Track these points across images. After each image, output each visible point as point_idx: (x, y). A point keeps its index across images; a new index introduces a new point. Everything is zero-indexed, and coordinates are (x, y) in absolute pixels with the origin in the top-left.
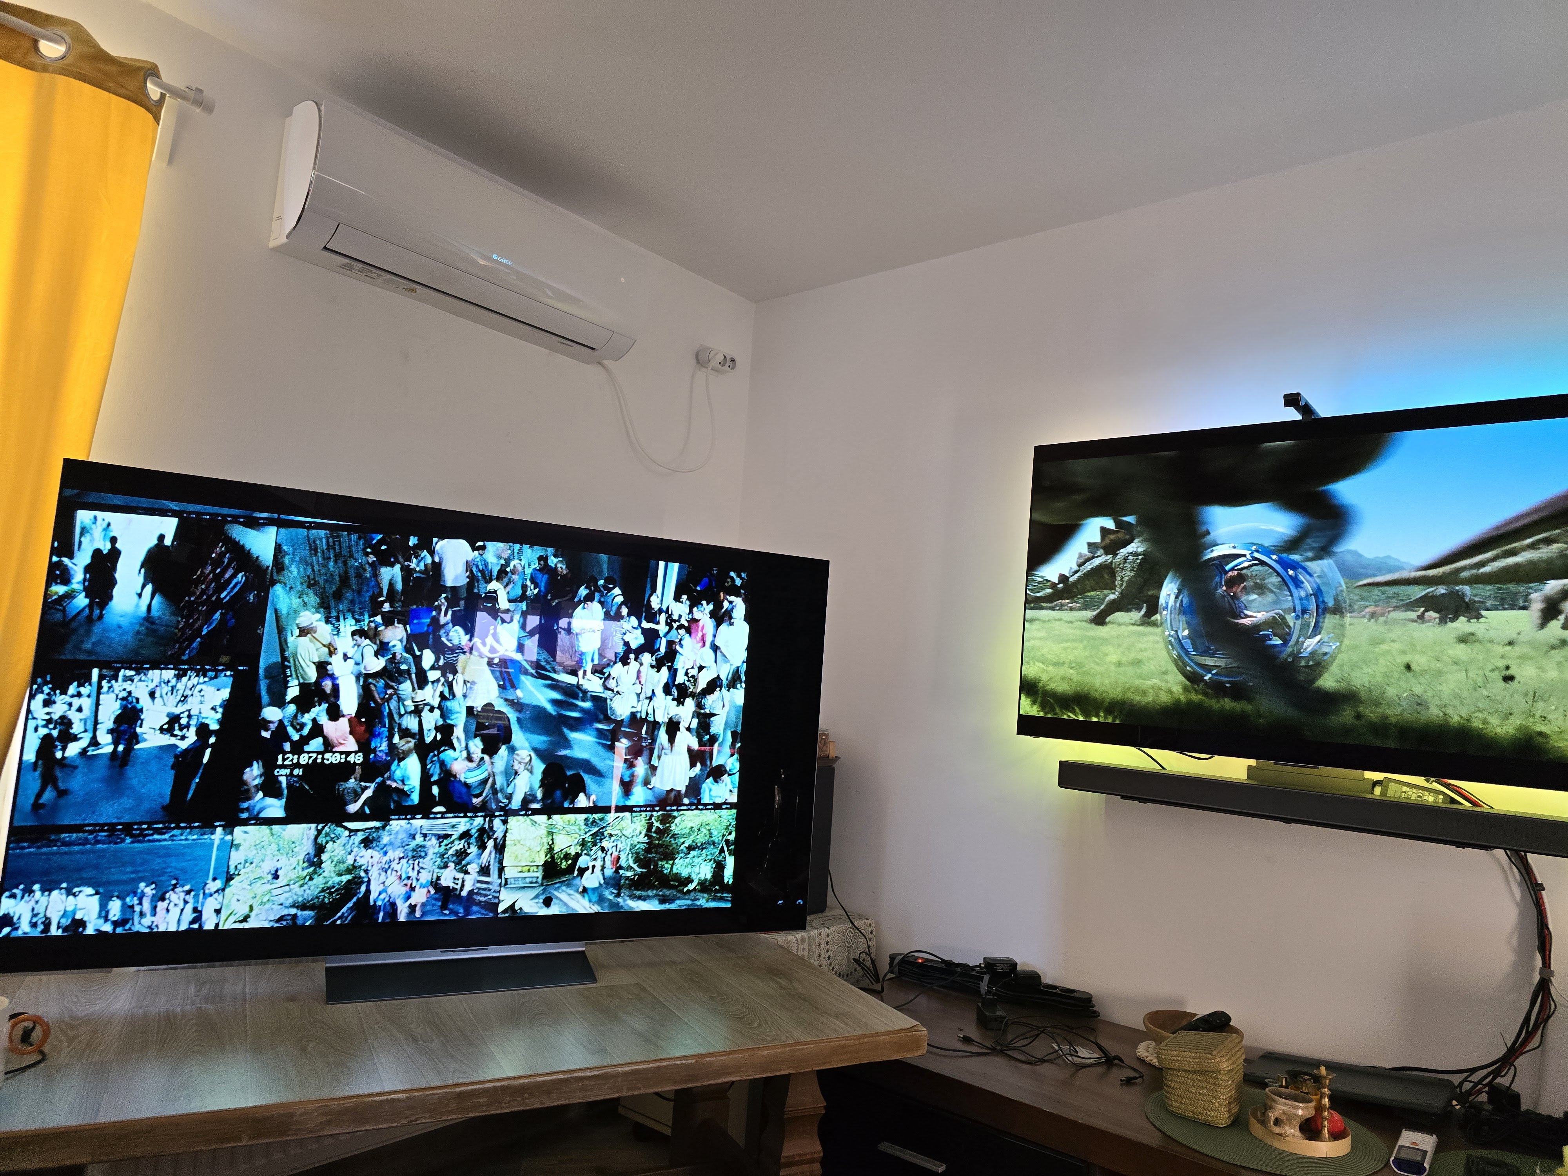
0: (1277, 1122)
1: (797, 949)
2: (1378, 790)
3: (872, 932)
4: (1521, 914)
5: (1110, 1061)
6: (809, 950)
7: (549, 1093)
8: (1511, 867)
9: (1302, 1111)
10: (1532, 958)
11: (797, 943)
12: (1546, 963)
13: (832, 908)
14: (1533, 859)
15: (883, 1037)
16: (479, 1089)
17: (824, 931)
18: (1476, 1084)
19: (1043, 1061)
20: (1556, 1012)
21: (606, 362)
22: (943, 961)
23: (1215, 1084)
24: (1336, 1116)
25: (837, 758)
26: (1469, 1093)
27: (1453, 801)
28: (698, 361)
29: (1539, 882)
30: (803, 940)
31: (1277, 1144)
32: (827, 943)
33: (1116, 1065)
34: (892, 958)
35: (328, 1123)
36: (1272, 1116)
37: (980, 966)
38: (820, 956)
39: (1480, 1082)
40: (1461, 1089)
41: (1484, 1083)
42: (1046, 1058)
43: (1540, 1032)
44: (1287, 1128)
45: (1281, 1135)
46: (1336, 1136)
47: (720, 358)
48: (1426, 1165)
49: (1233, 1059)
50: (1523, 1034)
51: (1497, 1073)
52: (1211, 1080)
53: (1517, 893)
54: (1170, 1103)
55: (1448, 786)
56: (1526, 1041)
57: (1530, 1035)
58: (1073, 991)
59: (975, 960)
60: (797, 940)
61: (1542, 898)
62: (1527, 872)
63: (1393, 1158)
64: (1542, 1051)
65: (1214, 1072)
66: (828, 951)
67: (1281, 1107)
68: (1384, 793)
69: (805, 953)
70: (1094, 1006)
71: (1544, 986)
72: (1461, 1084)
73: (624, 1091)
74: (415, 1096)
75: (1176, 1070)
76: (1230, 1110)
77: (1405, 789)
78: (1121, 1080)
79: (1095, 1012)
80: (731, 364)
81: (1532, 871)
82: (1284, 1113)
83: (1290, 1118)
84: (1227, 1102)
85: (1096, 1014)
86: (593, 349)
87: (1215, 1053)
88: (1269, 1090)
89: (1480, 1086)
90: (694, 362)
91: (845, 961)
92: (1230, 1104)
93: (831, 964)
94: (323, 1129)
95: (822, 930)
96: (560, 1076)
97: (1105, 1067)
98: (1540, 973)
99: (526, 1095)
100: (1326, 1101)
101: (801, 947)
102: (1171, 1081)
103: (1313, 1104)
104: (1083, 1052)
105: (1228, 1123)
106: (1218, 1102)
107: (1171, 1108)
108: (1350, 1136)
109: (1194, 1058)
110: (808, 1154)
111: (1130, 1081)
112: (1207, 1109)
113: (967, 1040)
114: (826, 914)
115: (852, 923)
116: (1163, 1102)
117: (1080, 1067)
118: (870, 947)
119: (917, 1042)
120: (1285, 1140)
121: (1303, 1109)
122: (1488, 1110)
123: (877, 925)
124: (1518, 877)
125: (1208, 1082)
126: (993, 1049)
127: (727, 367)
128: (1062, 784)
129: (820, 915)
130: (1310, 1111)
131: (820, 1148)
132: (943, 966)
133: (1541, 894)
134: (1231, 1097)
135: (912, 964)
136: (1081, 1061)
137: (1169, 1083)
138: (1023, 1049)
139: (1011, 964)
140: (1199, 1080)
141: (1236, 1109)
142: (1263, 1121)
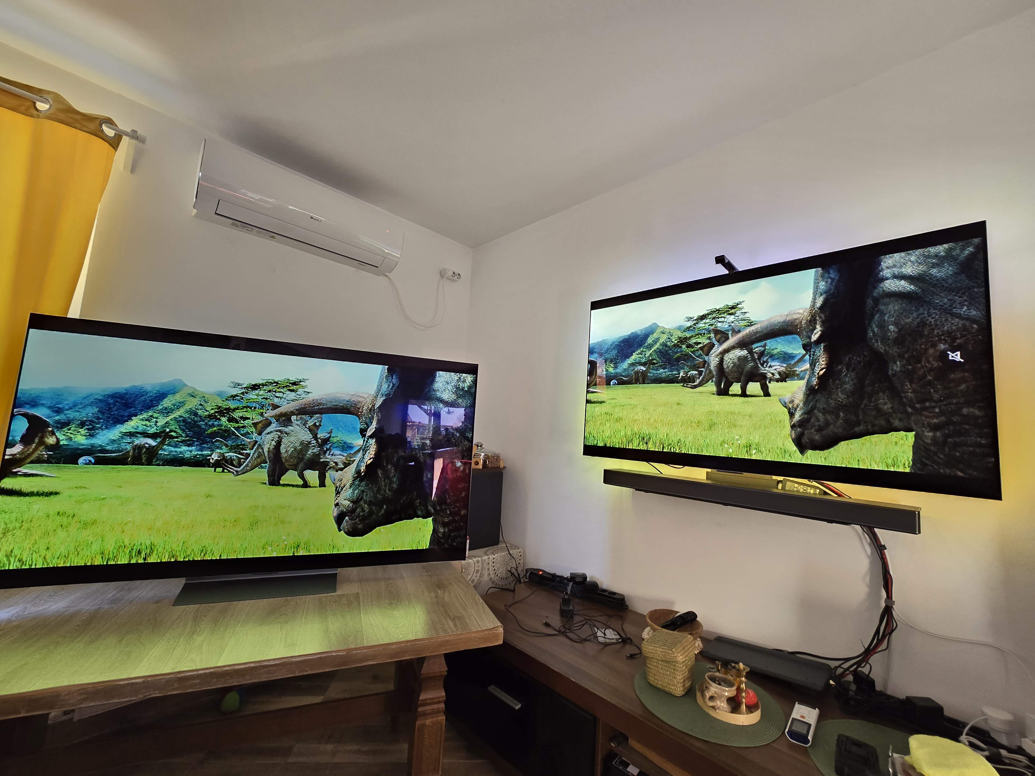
0: (712, 698)
1: (475, 567)
2: (780, 486)
3: (521, 556)
4: (872, 563)
5: (624, 641)
6: (482, 567)
8: (864, 534)
9: (729, 692)
10: (879, 592)
12: (889, 596)
13: (501, 544)
14: (879, 532)
17: (491, 557)
18: (846, 669)
19: (585, 640)
20: (897, 629)
21: (387, 274)
23: (674, 669)
25: (505, 467)
26: (841, 675)
27: (825, 493)
28: (441, 276)
29: (883, 544)
30: (478, 562)
31: (712, 713)
32: (493, 562)
33: (628, 643)
34: (527, 571)
35: (85, 699)
36: (708, 695)
37: (568, 577)
38: (489, 569)
40: (835, 672)
41: (851, 670)
42: (587, 639)
43: (886, 638)
44: (718, 703)
45: (713, 707)
46: (751, 709)
47: (451, 273)
48: (810, 738)
49: (686, 654)
50: (875, 641)
51: (859, 664)
52: (672, 667)
53: (869, 550)
54: (648, 677)
55: (822, 484)
56: (877, 645)
57: (880, 642)
58: (614, 593)
59: (567, 574)
61: (884, 554)
62: (875, 539)
63: (787, 730)
64: (889, 650)
65: (674, 662)
66: (494, 566)
67: (714, 689)
68: (783, 488)
70: (625, 603)
71: (888, 611)
72: (836, 668)
74: (148, 681)
75: (652, 658)
76: (684, 686)
77: (796, 485)
78: (628, 655)
79: (626, 607)
80: (459, 277)
81: (878, 538)
82: (715, 693)
83: (721, 697)
84: (682, 680)
86: (377, 267)
87: (674, 650)
88: (706, 677)
89: (849, 671)
90: (439, 276)
91: (504, 572)
92: (684, 681)
93: (496, 573)
94: (81, 703)
96: (252, 665)
97: (620, 645)
98: (885, 602)
99: (228, 677)
100: (743, 686)
101: (477, 565)
103: (735, 688)
105: (683, 693)
106: (676, 680)
107: (649, 681)
108: (760, 710)
109: (662, 652)
110: (436, 698)
111: (632, 656)
112: (669, 685)
113: (547, 625)
114: (499, 546)
115: (509, 552)
116: (645, 676)
117: (606, 645)
118: (519, 563)
119: (496, 636)
120: (717, 711)
121: (728, 691)
122: (853, 687)
123: (524, 553)
124: (869, 540)
125: (670, 668)
126: (560, 631)
127: (456, 277)
128: (605, 482)
129: (495, 546)
130: (733, 692)
131: (445, 694)
132: (550, 576)
133: (884, 552)
134: (685, 677)
135: (536, 574)
136: (608, 641)
137: (648, 665)
138: (577, 632)
139: (584, 577)
140: (665, 666)
141: (688, 684)
142: (703, 695)
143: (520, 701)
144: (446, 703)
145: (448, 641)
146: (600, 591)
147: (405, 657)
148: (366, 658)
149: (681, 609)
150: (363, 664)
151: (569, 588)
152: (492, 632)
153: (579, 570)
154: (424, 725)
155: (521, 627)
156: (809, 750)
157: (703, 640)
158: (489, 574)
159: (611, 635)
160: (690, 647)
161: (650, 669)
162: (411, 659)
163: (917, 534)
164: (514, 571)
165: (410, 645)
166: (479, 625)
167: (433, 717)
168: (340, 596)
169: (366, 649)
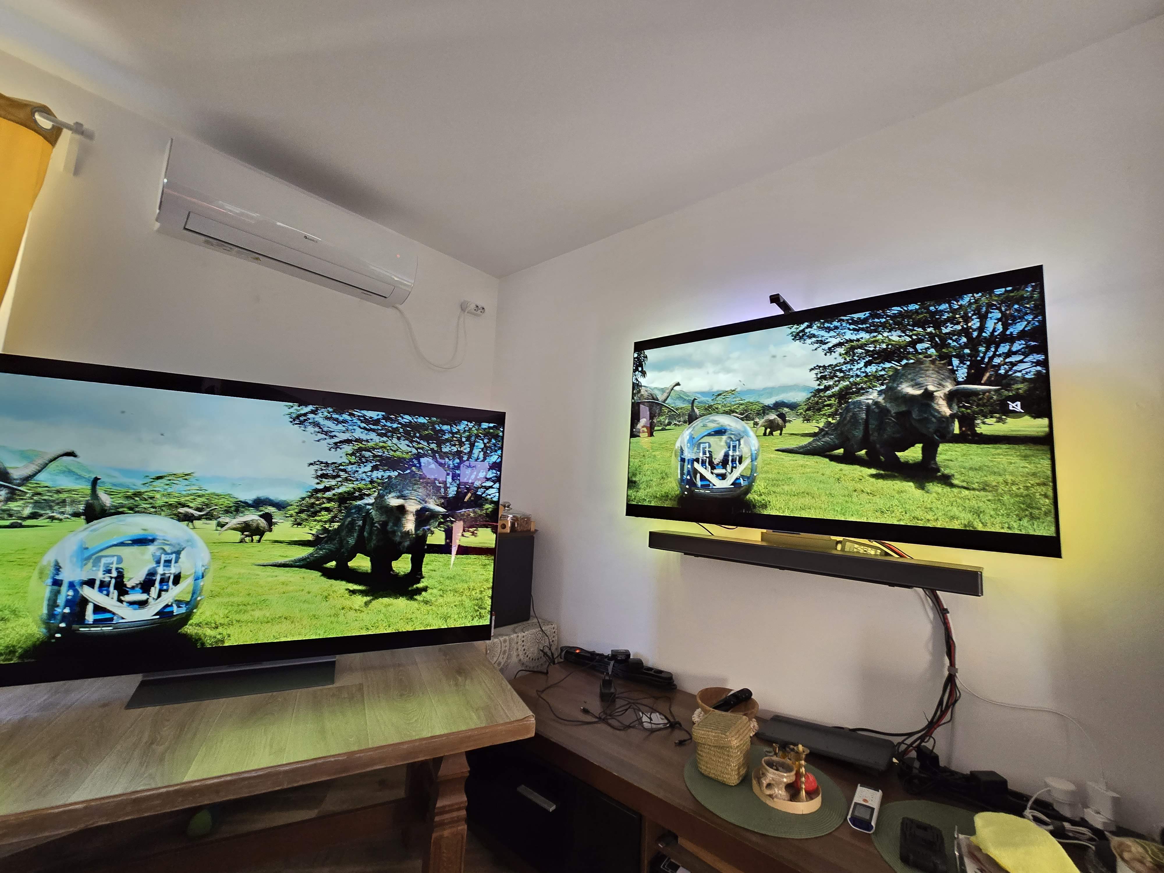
0: (769, 786)
2: (839, 547)
5: (672, 726)
6: (510, 646)
8: (927, 600)
10: (942, 659)
12: (952, 664)
14: (942, 594)
17: (521, 635)
18: (910, 746)
21: (398, 306)
22: (589, 652)
23: (728, 756)
25: (536, 531)
26: (905, 752)
27: (887, 554)
28: (462, 310)
29: (945, 607)
31: (769, 802)
33: (677, 728)
34: (562, 649)
36: (765, 782)
37: (609, 655)
40: (899, 747)
41: (914, 745)
42: (631, 725)
43: (950, 710)
44: (776, 791)
45: (771, 796)
46: (811, 795)
47: (474, 307)
48: (873, 823)
50: (939, 713)
51: (922, 739)
52: (726, 753)
53: (931, 615)
54: (699, 765)
55: (883, 544)
56: (941, 717)
57: (943, 714)
58: (661, 672)
59: (607, 652)
61: (947, 619)
62: (937, 601)
63: (849, 817)
64: (953, 724)
65: (727, 747)
67: (771, 775)
70: (674, 682)
71: (951, 680)
72: (900, 744)
75: (704, 744)
76: (738, 773)
78: (676, 742)
79: (674, 685)
80: (482, 311)
81: (941, 602)
82: (773, 779)
83: (778, 784)
84: (737, 767)
85: (674, 688)
86: (384, 297)
87: (728, 734)
88: (763, 762)
89: (912, 748)
90: (460, 309)
91: (536, 651)
93: (525, 653)
95: (520, 633)
96: (229, 778)
97: (670, 730)
98: (949, 670)
99: (198, 795)
100: (803, 770)
103: (794, 773)
105: (738, 782)
106: (730, 767)
107: (700, 770)
108: (820, 795)
109: (714, 737)
110: (457, 804)
111: (681, 743)
112: (723, 773)
113: (585, 711)
114: (529, 622)
115: (541, 628)
116: (695, 765)
117: (652, 731)
118: (553, 641)
119: (527, 728)
120: (775, 799)
121: (786, 777)
122: (917, 764)
123: (558, 628)
124: (931, 604)
125: (724, 754)
126: (600, 718)
127: (478, 312)
128: (651, 545)
129: (524, 623)
130: (791, 778)
131: (466, 799)
132: (589, 655)
133: (947, 616)
134: (739, 764)
135: (572, 653)
136: (654, 726)
137: (700, 752)
138: (619, 718)
139: (627, 654)
140: (718, 752)
142: (760, 783)
143: (554, 801)
144: (467, 809)
145: (470, 737)
146: (645, 669)
147: (419, 758)
148: (372, 761)
149: (735, 686)
150: (368, 769)
151: (610, 668)
152: (521, 723)
153: (621, 647)
154: (441, 837)
155: (554, 714)
156: (873, 837)
157: (759, 720)
158: (518, 655)
159: (658, 719)
160: (745, 730)
161: (702, 756)
162: (426, 760)
163: (979, 596)
164: (546, 650)
165: (426, 743)
166: (507, 716)
167: (451, 828)
168: (340, 689)
169: (371, 751)
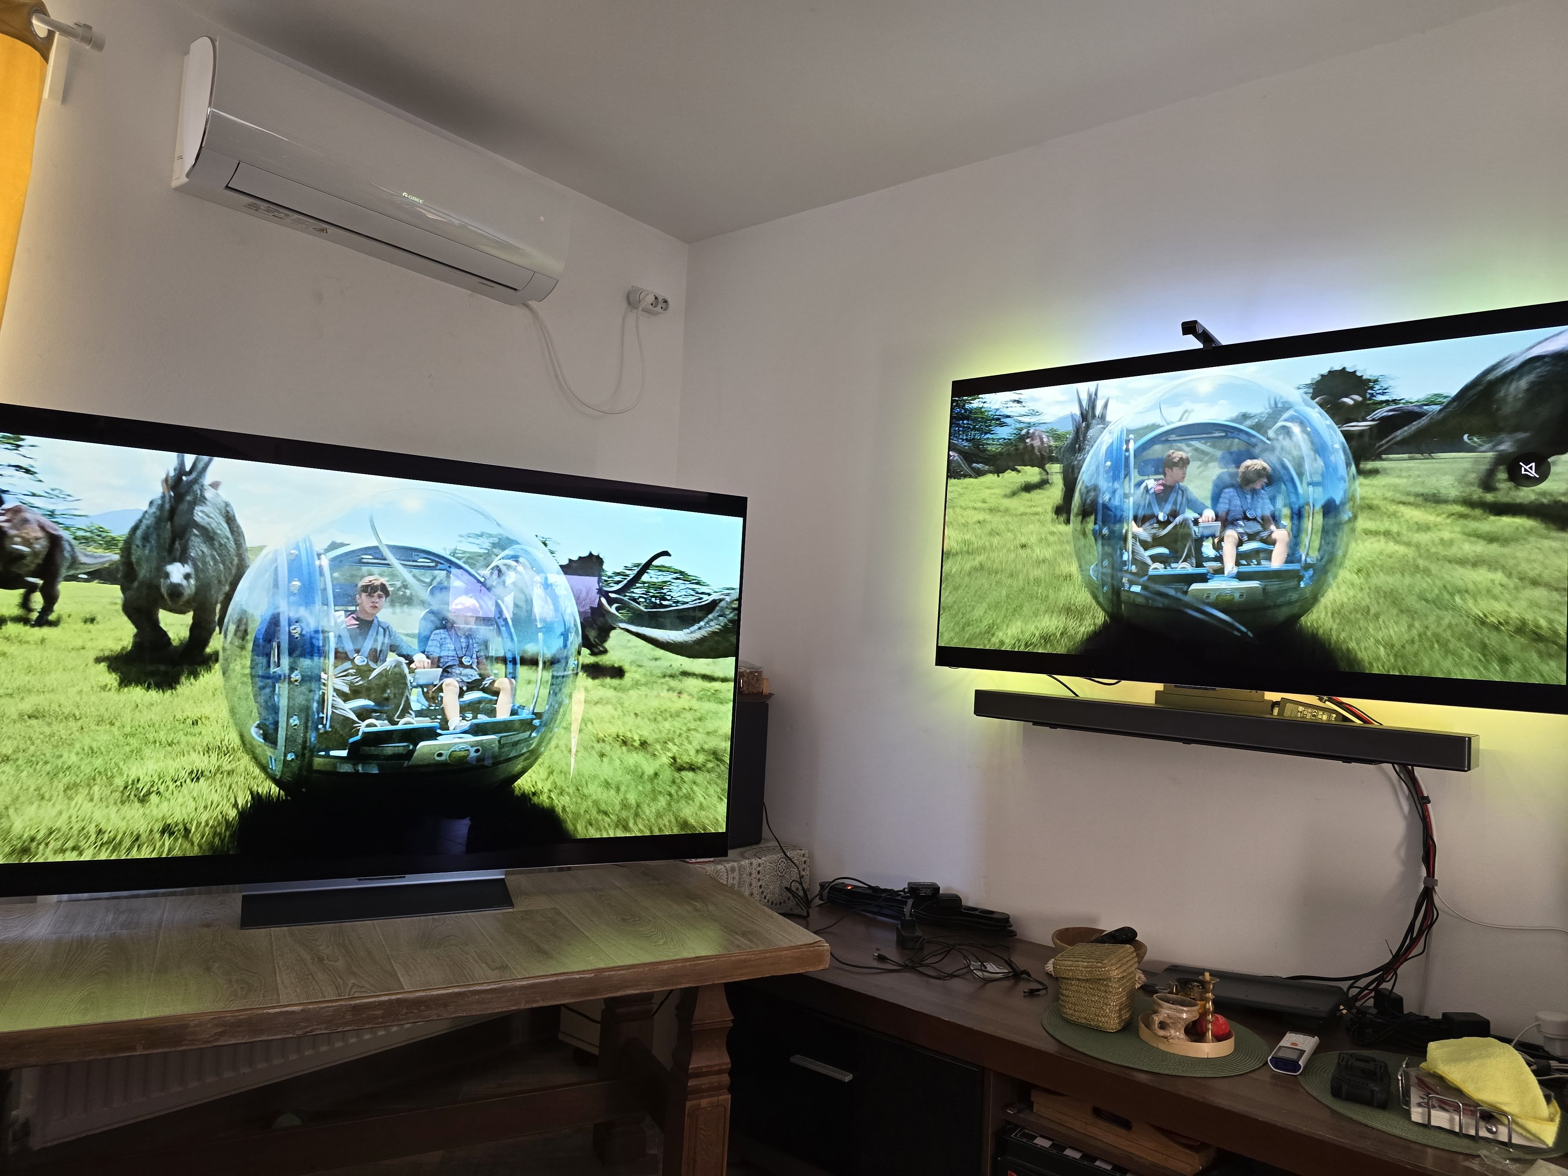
0: (1163, 1025)
1: (727, 878)
2: (1276, 711)
3: (805, 862)
4: (1410, 827)
5: (1017, 975)
7: (446, 1006)
8: (1400, 782)
11: (727, 872)
12: (1431, 873)
13: (767, 840)
14: (1420, 772)
15: (785, 952)
16: (375, 1002)
17: (755, 861)
18: (1363, 989)
19: (952, 976)
20: (1439, 920)
21: (531, 303)
22: (870, 887)
24: (1221, 1019)
25: (771, 695)
26: (1356, 998)
27: (1346, 719)
29: (1426, 795)
30: (733, 870)
31: (1163, 1047)
32: (759, 872)
33: (1023, 979)
34: (823, 886)
36: (1157, 1019)
37: (903, 891)
38: (751, 885)
39: (1366, 988)
40: (1346, 995)
41: (1370, 988)
42: (955, 974)
43: (1424, 936)
44: (1172, 1031)
45: (1166, 1038)
47: (651, 299)
48: (1301, 1066)
49: (1124, 968)
50: (1408, 941)
51: (1382, 978)
52: (1102, 988)
53: (1406, 807)
54: (1065, 1011)
55: (1340, 705)
56: (1410, 947)
58: (992, 912)
59: (900, 885)
60: (726, 869)
61: (1427, 810)
62: (1414, 786)
63: (1271, 1057)
64: (1427, 956)
65: (1105, 980)
66: (759, 880)
67: (1166, 1011)
68: (1281, 713)
69: (736, 882)
70: (1011, 926)
72: (1347, 990)
73: (523, 1004)
75: (1070, 979)
76: (1120, 1017)
77: (1301, 708)
78: (1024, 992)
79: (1012, 932)
80: (664, 305)
81: (1418, 783)
82: (1169, 1017)
83: (1176, 1021)
84: (1118, 1008)
85: (1013, 934)
86: (515, 289)
87: (1105, 961)
88: (1157, 997)
89: (1366, 992)
90: (625, 303)
91: (777, 890)
92: (1120, 1010)
94: (218, 1040)
95: (753, 860)
97: (1012, 981)
98: (1424, 883)
100: (1210, 1005)
101: (731, 876)
102: (1066, 990)
103: (1197, 1008)
104: (991, 967)
105: (1119, 1028)
106: (1108, 1008)
107: (1066, 1015)
109: (1086, 967)
110: (716, 1065)
111: (1032, 993)
112: (1098, 1016)
113: (882, 959)
114: (762, 845)
115: (784, 854)
116: (1059, 1010)
117: (988, 980)
119: (819, 956)
120: (1171, 1041)
121: (1186, 1012)
122: (1373, 1013)
123: (811, 855)
124: (1407, 793)
125: (1100, 990)
126: (905, 966)
127: (659, 308)
128: (978, 713)
129: (754, 846)
130: (1194, 1015)
131: (729, 1060)
133: (1427, 806)
134: (1121, 1003)
135: (840, 891)
136: (990, 975)
137: (1064, 992)
138: (934, 966)
139: (934, 888)
140: (1091, 988)
141: (1126, 1016)
142: (1148, 1026)
143: (849, 1070)
144: (731, 1073)
146: (966, 910)
152: (812, 949)
153: (924, 877)
154: (698, 1107)
155: (837, 960)
156: (1299, 1077)
159: (994, 968)
160: (1130, 960)
161: (1067, 996)
163: (1466, 771)
164: (794, 888)
166: (790, 941)
167: (710, 1096)
168: (526, 913)
